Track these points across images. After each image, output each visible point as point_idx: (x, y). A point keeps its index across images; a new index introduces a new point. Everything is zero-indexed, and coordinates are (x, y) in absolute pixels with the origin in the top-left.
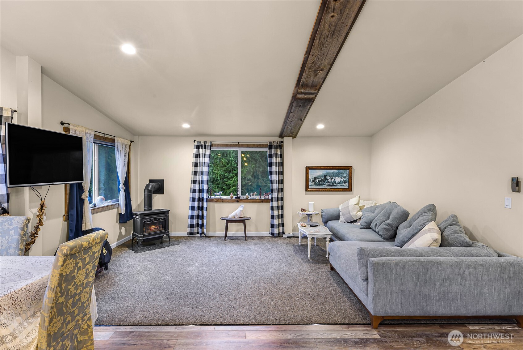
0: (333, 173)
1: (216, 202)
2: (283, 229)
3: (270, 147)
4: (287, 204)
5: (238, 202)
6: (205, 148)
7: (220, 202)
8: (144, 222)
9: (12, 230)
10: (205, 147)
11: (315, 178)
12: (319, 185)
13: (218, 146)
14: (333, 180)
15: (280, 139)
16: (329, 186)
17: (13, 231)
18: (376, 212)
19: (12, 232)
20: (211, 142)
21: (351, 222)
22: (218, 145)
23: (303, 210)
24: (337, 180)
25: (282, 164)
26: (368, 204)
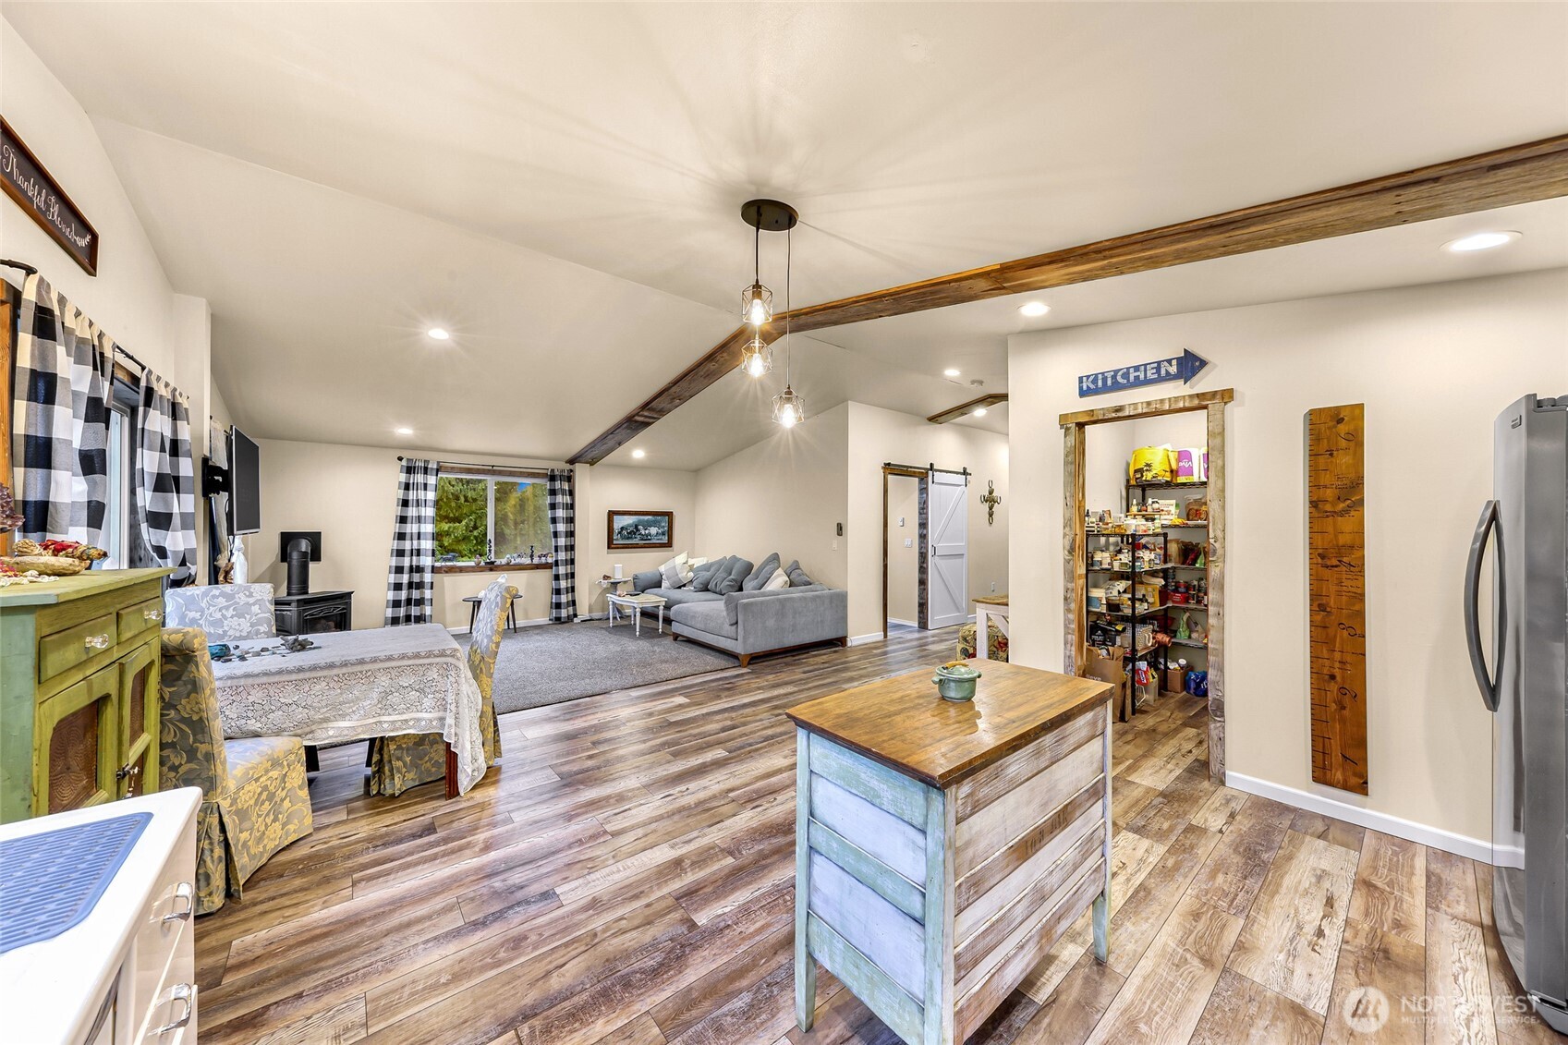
0: (647, 521)
1: (447, 572)
2: (575, 610)
3: (552, 478)
4: (579, 568)
5: (491, 570)
6: (426, 473)
7: (455, 572)
8: (306, 616)
9: (254, 604)
10: (426, 470)
11: (622, 528)
12: (628, 538)
13: (452, 470)
14: (647, 532)
15: (568, 467)
16: (642, 540)
17: (257, 606)
18: (712, 569)
19: (255, 609)
20: (438, 463)
21: (680, 587)
22: (452, 468)
23: (606, 577)
24: (653, 530)
25: (572, 506)
26: (698, 562)
